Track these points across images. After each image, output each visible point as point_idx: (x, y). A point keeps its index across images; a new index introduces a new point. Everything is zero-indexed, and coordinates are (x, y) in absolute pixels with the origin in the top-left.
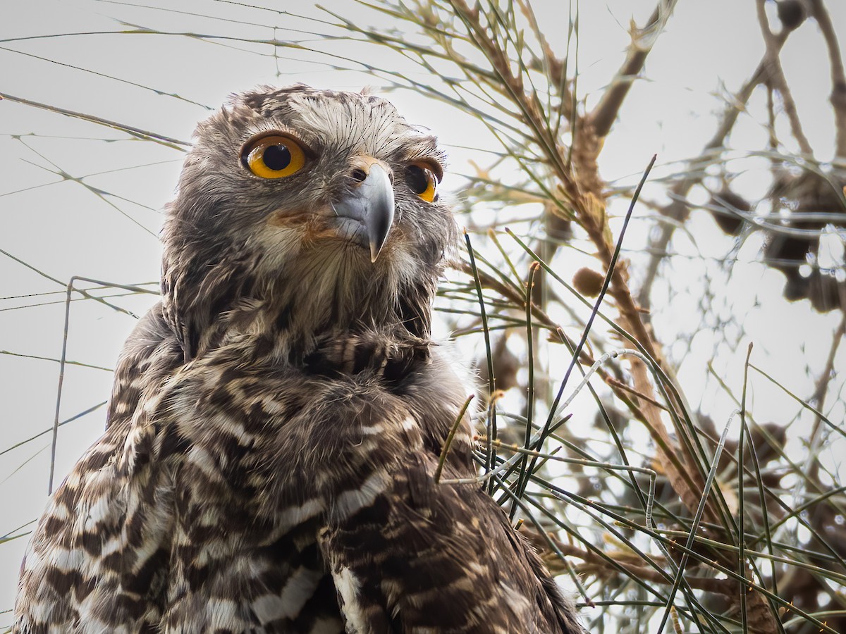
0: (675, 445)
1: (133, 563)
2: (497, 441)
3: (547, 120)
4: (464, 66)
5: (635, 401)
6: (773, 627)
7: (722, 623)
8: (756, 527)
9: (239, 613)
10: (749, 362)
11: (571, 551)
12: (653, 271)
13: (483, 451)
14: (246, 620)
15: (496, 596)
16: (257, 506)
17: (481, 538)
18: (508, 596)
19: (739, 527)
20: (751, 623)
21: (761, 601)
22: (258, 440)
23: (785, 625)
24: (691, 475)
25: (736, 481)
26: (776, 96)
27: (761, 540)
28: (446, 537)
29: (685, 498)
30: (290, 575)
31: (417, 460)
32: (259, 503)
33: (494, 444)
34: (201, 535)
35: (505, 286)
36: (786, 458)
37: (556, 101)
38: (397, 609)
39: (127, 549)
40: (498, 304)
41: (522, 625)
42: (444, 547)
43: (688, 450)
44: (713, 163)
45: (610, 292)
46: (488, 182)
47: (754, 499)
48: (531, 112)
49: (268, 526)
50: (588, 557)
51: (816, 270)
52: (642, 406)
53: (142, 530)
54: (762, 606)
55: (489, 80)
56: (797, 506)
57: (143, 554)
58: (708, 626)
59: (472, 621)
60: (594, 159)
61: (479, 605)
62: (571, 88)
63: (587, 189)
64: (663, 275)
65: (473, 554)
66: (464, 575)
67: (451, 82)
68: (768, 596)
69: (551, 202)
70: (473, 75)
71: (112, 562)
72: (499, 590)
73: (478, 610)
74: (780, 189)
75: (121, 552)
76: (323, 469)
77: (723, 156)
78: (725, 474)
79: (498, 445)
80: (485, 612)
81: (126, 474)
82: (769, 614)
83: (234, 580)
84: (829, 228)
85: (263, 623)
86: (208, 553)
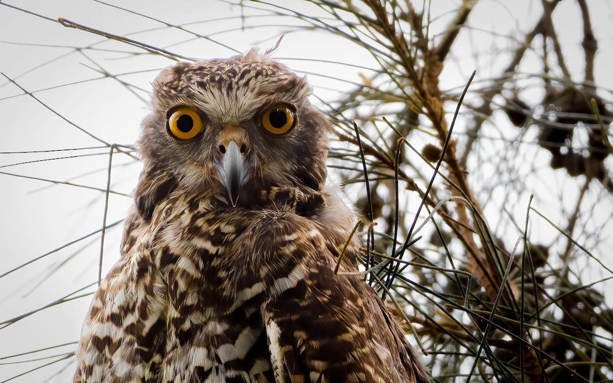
0: (482, 256)
1: (143, 329)
2: (374, 251)
3: (409, 51)
4: (359, 16)
5: (458, 228)
6: (539, 371)
7: (507, 368)
8: (530, 308)
9: (209, 356)
10: (531, 206)
11: (415, 320)
12: (469, 147)
13: (365, 257)
14: (213, 360)
15: (369, 347)
16: (223, 290)
17: (362, 311)
18: (377, 349)
19: (520, 308)
20: (526, 368)
21: (532, 354)
22: (221, 250)
23: (546, 370)
24: (491, 275)
25: (520, 279)
26: (549, 41)
27: (533, 317)
28: (338, 308)
29: (487, 289)
30: (240, 332)
31: (326, 261)
32: (225, 287)
33: (371, 253)
34: (186, 311)
35: (379, 153)
36: (549, 265)
37: (415, 40)
38: (303, 349)
39: (139, 321)
40: (374, 165)
41: (384, 367)
42: (336, 313)
43: (490, 259)
44: (507, 81)
45: (445, 160)
46: (371, 88)
47: (530, 291)
48: (400, 46)
49: (230, 301)
50: (425, 324)
51: (570, 149)
52: (462, 231)
53: (147, 309)
54: (532, 358)
55: (374, 25)
56: (556, 296)
57: (149, 324)
58: (499, 369)
59: (350, 360)
60: (437, 76)
61: (356, 350)
62: (424, 31)
63: (433, 95)
64: (475, 150)
65: (356, 320)
66: (347, 331)
67: (350, 25)
68: (536, 350)
69: (410, 102)
70: (365, 22)
71: (130, 329)
72: (371, 344)
73: (355, 354)
74: (550, 99)
75: (135, 323)
76: (264, 265)
77: (515, 77)
78: (512, 274)
79: (374, 254)
80: (360, 355)
81: (132, 280)
82: (537, 363)
83: (207, 336)
84: (580, 124)
85: (223, 362)
86: (191, 321)
